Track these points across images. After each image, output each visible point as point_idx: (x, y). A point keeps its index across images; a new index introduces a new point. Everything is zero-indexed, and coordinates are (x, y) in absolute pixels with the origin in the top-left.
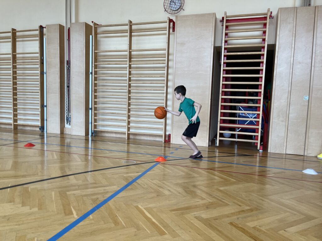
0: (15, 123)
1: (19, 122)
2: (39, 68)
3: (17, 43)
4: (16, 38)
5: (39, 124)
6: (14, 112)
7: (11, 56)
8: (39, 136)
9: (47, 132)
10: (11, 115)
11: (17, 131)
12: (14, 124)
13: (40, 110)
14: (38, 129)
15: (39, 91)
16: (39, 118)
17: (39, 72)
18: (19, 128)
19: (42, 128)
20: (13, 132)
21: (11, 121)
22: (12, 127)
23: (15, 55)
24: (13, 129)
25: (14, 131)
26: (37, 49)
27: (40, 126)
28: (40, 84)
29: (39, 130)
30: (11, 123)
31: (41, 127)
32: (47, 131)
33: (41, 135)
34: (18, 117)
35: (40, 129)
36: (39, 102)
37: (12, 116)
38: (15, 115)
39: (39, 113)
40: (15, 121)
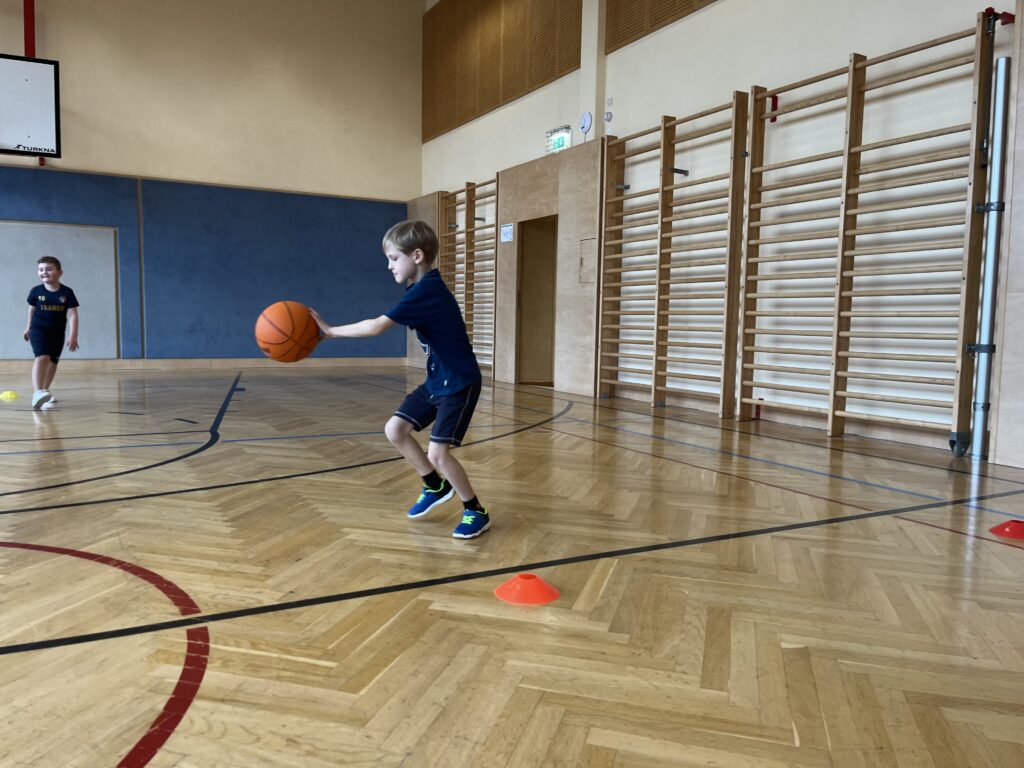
0: (838, 413)
1: (852, 410)
2: (970, 189)
3: (867, 109)
4: (865, 88)
5: (951, 422)
6: (838, 369)
7: (841, 162)
8: (944, 474)
9: (990, 461)
10: (828, 381)
11: (842, 442)
12: (834, 417)
13: (958, 365)
14: (943, 444)
15: (963, 287)
16: (952, 399)
17: (967, 206)
18: (849, 430)
19: (962, 439)
20: (829, 445)
21: (826, 406)
22: (829, 426)
23: (858, 154)
24: (829, 434)
25: (833, 441)
26: (968, 113)
27: (954, 430)
28: (966, 258)
29: (949, 448)
30: (823, 412)
31: (959, 434)
32: (984, 456)
33: (955, 467)
34: (850, 389)
35: (952, 443)
36: (959, 332)
37: (829, 387)
38: (840, 383)
39: (955, 377)
40: (839, 403)
